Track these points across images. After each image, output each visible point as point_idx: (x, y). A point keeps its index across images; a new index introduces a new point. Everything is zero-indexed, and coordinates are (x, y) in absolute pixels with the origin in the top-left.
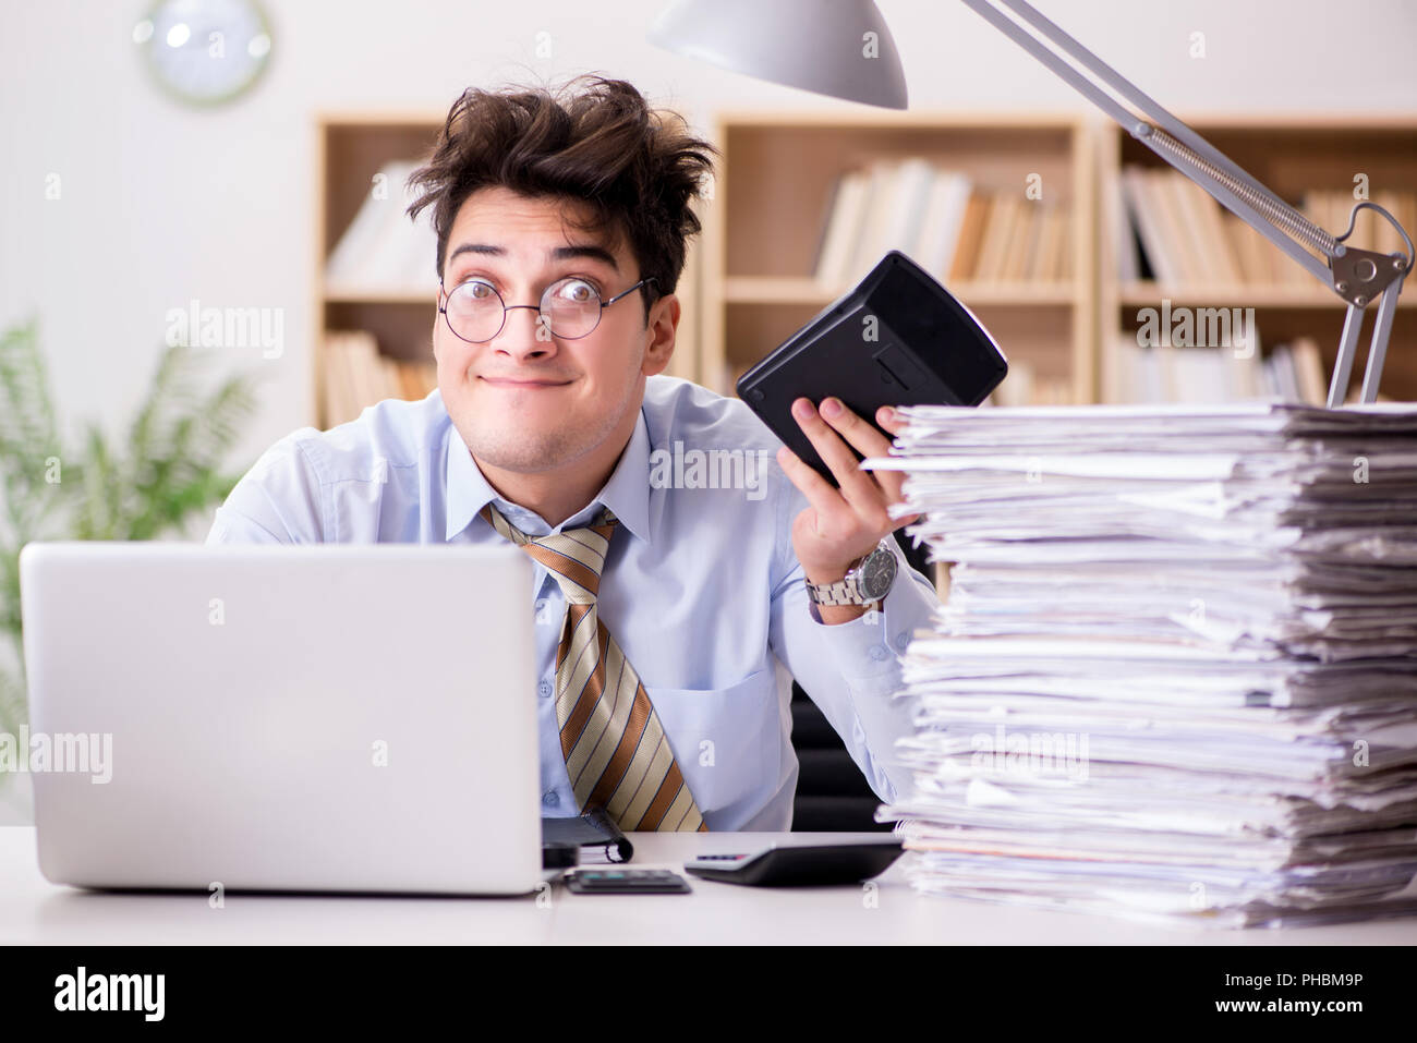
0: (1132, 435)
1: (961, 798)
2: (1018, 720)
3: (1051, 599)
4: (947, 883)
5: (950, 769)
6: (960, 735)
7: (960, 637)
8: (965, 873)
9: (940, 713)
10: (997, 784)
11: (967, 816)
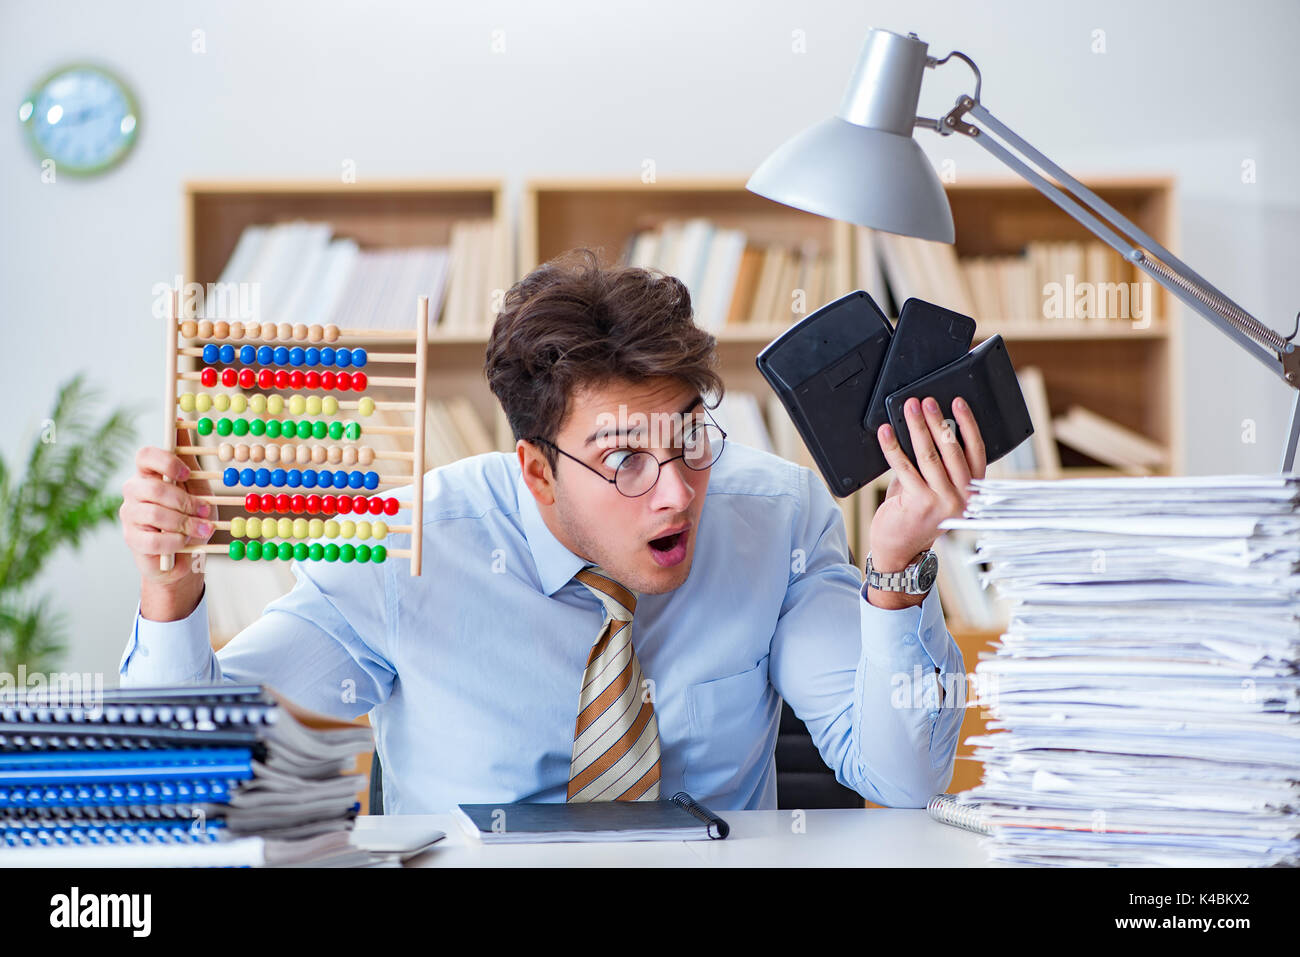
0: (1166, 502)
1: (1028, 786)
2: (1072, 724)
3: (1097, 629)
4: (1016, 852)
5: (1020, 762)
6: (1025, 735)
7: (1020, 659)
8: (1030, 843)
9: (1009, 719)
10: (1056, 774)
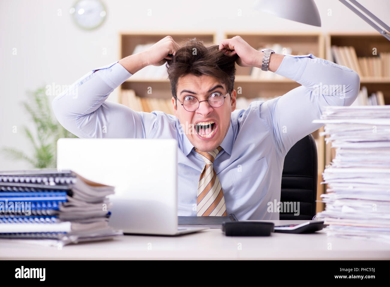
1: (340, 211)
2: (356, 190)
3: (365, 158)
4: (336, 233)
5: (338, 203)
6: (340, 194)
7: (339, 168)
8: (341, 231)
9: (335, 188)
10: (350, 207)
11: (342, 215)
